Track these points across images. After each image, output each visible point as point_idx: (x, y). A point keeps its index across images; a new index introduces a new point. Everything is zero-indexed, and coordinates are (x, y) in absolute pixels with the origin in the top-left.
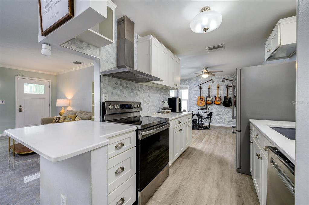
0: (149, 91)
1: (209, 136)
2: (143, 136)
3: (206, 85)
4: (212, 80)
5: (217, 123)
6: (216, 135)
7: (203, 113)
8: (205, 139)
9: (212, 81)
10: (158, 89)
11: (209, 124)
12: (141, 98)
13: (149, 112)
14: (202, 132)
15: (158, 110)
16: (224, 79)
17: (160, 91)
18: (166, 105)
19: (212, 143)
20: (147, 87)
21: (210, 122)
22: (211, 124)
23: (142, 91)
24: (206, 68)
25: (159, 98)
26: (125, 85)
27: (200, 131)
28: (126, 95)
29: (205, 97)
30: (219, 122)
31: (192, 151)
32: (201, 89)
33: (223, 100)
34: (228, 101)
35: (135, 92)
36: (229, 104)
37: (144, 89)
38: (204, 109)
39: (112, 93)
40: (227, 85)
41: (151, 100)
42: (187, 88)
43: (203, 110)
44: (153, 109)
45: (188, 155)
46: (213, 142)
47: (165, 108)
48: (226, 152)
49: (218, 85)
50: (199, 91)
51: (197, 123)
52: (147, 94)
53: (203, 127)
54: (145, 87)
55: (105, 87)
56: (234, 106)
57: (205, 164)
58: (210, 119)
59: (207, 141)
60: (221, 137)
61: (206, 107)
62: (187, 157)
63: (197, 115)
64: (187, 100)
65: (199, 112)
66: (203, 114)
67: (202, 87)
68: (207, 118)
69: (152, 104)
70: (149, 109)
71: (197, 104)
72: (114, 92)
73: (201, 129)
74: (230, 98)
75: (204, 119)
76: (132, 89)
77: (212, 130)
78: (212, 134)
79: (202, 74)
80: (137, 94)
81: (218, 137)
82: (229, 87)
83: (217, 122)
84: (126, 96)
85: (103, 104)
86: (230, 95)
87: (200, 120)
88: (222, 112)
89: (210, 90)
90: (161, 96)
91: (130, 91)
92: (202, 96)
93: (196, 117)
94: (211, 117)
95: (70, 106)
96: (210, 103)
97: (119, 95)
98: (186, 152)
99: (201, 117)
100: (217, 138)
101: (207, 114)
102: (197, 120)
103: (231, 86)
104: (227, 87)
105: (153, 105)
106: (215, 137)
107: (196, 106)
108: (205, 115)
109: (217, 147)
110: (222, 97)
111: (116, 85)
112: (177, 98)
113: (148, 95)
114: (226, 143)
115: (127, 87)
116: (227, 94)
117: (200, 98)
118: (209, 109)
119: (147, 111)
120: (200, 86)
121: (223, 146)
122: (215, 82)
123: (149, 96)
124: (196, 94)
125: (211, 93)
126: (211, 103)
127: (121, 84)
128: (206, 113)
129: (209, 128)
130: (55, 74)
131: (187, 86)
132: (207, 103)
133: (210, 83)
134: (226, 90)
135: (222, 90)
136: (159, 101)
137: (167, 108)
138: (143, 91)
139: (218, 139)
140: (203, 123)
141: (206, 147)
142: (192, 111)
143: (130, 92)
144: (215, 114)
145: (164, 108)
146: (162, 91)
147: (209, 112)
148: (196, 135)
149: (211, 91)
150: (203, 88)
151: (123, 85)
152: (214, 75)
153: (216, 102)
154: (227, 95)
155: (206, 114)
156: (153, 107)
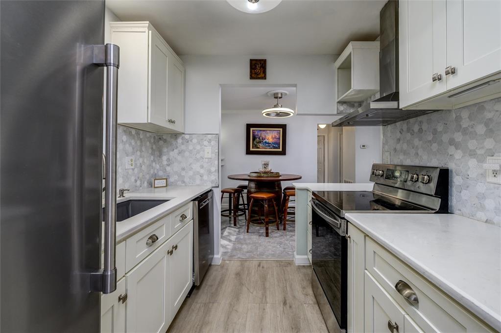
26: (416, 128)
28: (420, 152)
39: (395, 150)
72: (398, 147)
91: (430, 138)
97: (405, 153)
111: (401, 133)
115: (421, 131)
127: (408, 130)
143: (430, 141)
151: (413, 130)
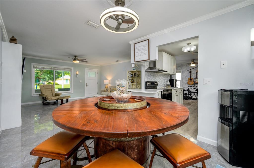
2: (164, 93)
3: (195, 70)
10: (164, 75)
11: (196, 97)
12: (157, 80)
13: (160, 87)
18: (169, 83)
24: (194, 60)
26: (151, 74)
29: (194, 78)
32: (190, 72)
39: (148, 78)
41: (161, 81)
42: (180, 72)
43: (192, 87)
44: (162, 85)
47: (168, 85)
50: (190, 74)
51: (188, 95)
52: (159, 78)
53: (192, 98)
55: (146, 76)
58: (197, 94)
61: (195, 85)
63: (187, 90)
64: (180, 80)
65: (189, 88)
66: (192, 90)
68: (195, 92)
71: (188, 83)
72: (148, 77)
73: (190, 100)
75: (193, 93)
76: (154, 76)
79: (191, 64)
80: (155, 78)
85: (146, 82)
87: (189, 93)
90: (165, 79)
92: (191, 77)
94: (197, 92)
95: (110, 84)
97: (150, 79)
99: (190, 92)
102: (188, 93)
108: (193, 91)
112: (174, 80)
115: (152, 75)
117: (190, 79)
118: (197, 87)
120: (190, 70)
123: (160, 79)
124: (187, 77)
129: (197, 99)
130: (100, 66)
131: (180, 70)
132: (196, 82)
136: (164, 81)
137: (169, 85)
138: (158, 76)
140: (192, 96)
142: (184, 88)
147: (197, 89)
150: (192, 72)
156: (162, 84)
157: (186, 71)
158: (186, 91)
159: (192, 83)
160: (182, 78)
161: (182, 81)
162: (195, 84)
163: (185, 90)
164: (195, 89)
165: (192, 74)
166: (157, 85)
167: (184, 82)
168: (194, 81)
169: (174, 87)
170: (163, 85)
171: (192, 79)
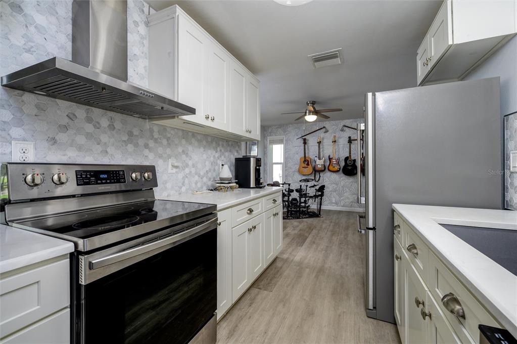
0: (184, 141)
1: (317, 231)
3: (314, 136)
4: (324, 127)
5: (334, 204)
6: (331, 228)
7: (308, 187)
8: (308, 240)
9: (324, 130)
10: (209, 139)
11: (319, 206)
13: (183, 189)
14: (307, 222)
15: (210, 183)
16: (345, 126)
17: (216, 143)
18: (225, 172)
19: (322, 247)
20: (180, 133)
21: (321, 205)
22: (323, 207)
23: (165, 142)
24: (313, 103)
25: (212, 158)
27: (303, 222)
29: (313, 158)
30: (336, 203)
31: (281, 267)
32: (305, 143)
33: (343, 164)
34: (351, 166)
35: (141, 142)
36: (354, 171)
37: (169, 135)
38: (310, 180)
40: (350, 137)
41: (190, 163)
42: (281, 142)
43: (308, 181)
44: (196, 183)
45: (271, 280)
46: (323, 244)
47: (222, 181)
48: (347, 265)
49: (335, 136)
50: (303, 147)
51: (298, 205)
52: (180, 149)
53: (308, 212)
54: (172, 132)
56: (362, 175)
57: (305, 300)
58: (321, 199)
59: (314, 242)
60: (338, 234)
61: (315, 176)
62: (269, 283)
63: (297, 191)
64: (281, 163)
65: (301, 186)
66: (308, 189)
67: (308, 140)
68: (316, 196)
69: (193, 170)
70: (184, 182)
71: (299, 171)
73: (305, 218)
74: (355, 161)
75: (311, 199)
76: (130, 134)
77: (324, 218)
78: (324, 226)
79: (305, 115)
80: (146, 146)
81: (333, 233)
82: (352, 142)
83: (332, 203)
84: (108, 150)
86: (354, 156)
87: (303, 200)
88: (342, 184)
89: (321, 147)
90: (217, 155)
91: (125, 138)
92: (307, 156)
93: (295, 195)
94: (322, 195)
96: (320, 169)
98: (268, 271)
99: (305, 195)
100: (332, 235)
101: (316, 189)
102: (298, 200)
103: (356, 140)
104: (350, 141)
105: (196, 174)
106: (329, 233)
107: (297, 174)
108: (311, 192)
109: (331, 256)
110: (341, 160)
111: (71, 119)
112: (252, 159)
113: (183, 151)
114: (348, 245)
116: (350, 153)
117: (303, 160)
118: (319, 180)
119: (181, 188)
120: (303, 138)
121: (341, 253)
122: (330, 131)
123: (185, 153)
124: (297, 154)
125: (323, 151)
126: (323, 169)
127: (89, 120)
128: (313, 187)
129: (320, 214)
131: (281, 137)
132: (317, 169)
133: (321, 134)
134: (348, 145)
135: (342, 146)
137: (227, 180)
138: (168, 140)
139: (333, 238)
140: (309, 206)
141: (309, 256)
142: (289, 184)
143: (124, 141)
144: (331, 189)
145: (221, 179)
146: (221, 143)
147: (320, 186)
148: (294, 230)
149: (323, 147)
150: (309, 142)
151: (98, 123)
152: (327, 117)
153: (331, 168)
154: (350, 155)
155: (313, 189)
156: (196, 178)
157: (295, 140)
158: (295, 191)
159: (309, 170)
160: (286, 158)
161: (286, 165)
162: (315, 174)
163: (292, 191)
164: (316, 186)
165: (308, 146)
166: (154, 182)
167: (291, 168)
168: (314, 164)
169: (249, 187)
170: (205, 179)
171: (308, 161)
